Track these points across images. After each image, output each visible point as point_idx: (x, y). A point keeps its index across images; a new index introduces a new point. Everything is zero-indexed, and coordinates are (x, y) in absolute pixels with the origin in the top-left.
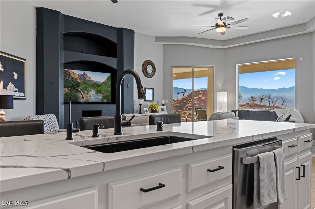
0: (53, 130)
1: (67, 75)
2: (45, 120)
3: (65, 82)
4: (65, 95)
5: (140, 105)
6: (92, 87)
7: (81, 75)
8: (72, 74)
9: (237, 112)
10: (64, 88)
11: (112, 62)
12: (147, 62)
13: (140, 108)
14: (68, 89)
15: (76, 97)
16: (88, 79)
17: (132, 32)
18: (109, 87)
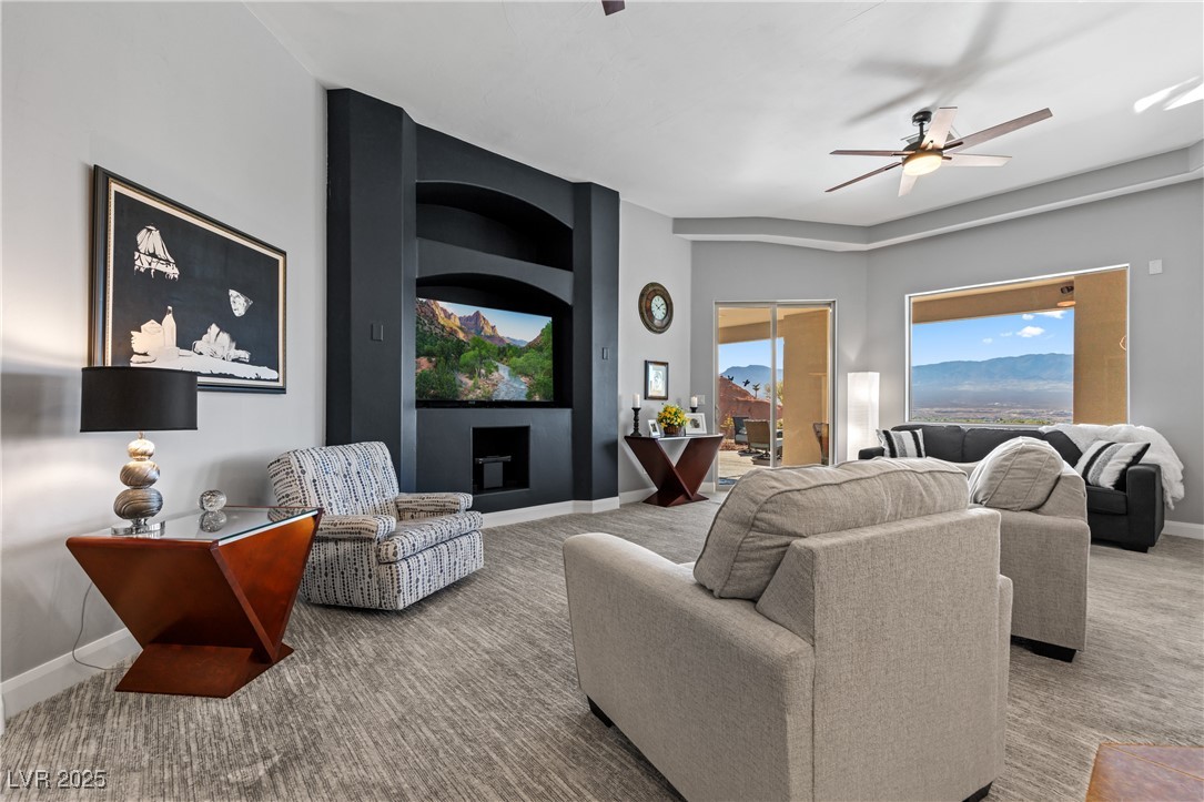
0: (376, 500)
1: (426, 316)
2: (350, 464)
3: (421, 338)
4: (422, 381)
5: (636, 410)
6: (501, 356)
7: (469, 318)
8: (441, 316)
9: (919, 432)
10: (418, 357)
11: (559, 283)
12: (651, 289)
13: (636, 419)
14: (431, 362)
15: (453, 386)
16: (488, 331)
17: (613, 197)
18: (547, 358)
